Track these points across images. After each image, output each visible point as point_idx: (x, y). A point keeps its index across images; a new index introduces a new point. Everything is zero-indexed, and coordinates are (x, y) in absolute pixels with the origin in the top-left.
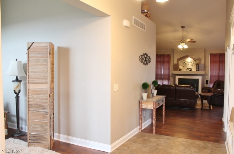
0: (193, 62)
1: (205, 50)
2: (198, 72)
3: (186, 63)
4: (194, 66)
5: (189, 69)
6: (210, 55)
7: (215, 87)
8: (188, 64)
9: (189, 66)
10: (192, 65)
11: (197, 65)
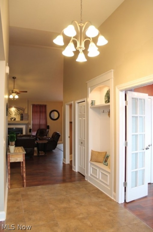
0: (16, 112)
1: (28, 101)
2: (22, 121)
3: (10, 113)
4: (18, 116)
5: (13, 118)
6: (32, 106)
7: (38, 135)
8: (12, 114)
9: (13, 115)
10: (15, 115)
11: (21, 115)
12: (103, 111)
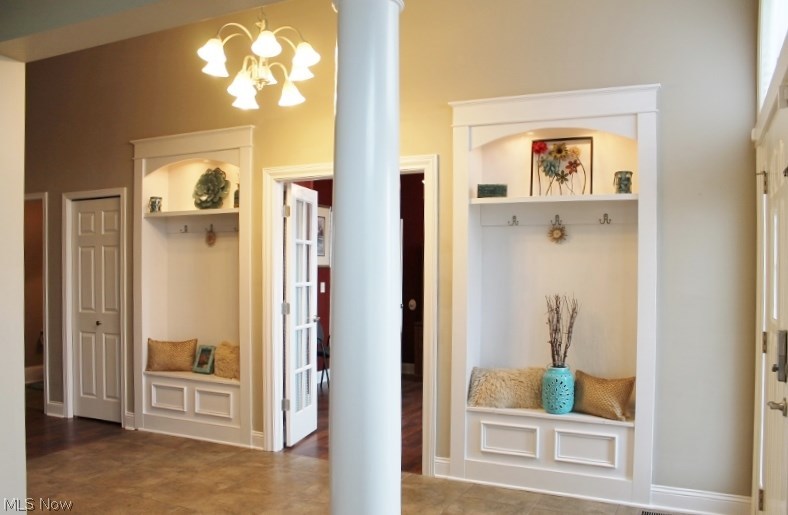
12: (183, 229)
